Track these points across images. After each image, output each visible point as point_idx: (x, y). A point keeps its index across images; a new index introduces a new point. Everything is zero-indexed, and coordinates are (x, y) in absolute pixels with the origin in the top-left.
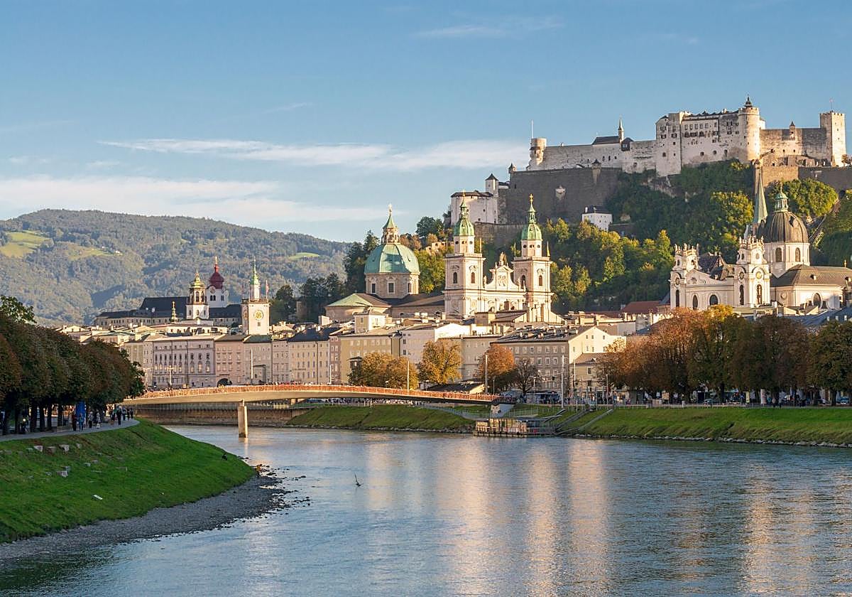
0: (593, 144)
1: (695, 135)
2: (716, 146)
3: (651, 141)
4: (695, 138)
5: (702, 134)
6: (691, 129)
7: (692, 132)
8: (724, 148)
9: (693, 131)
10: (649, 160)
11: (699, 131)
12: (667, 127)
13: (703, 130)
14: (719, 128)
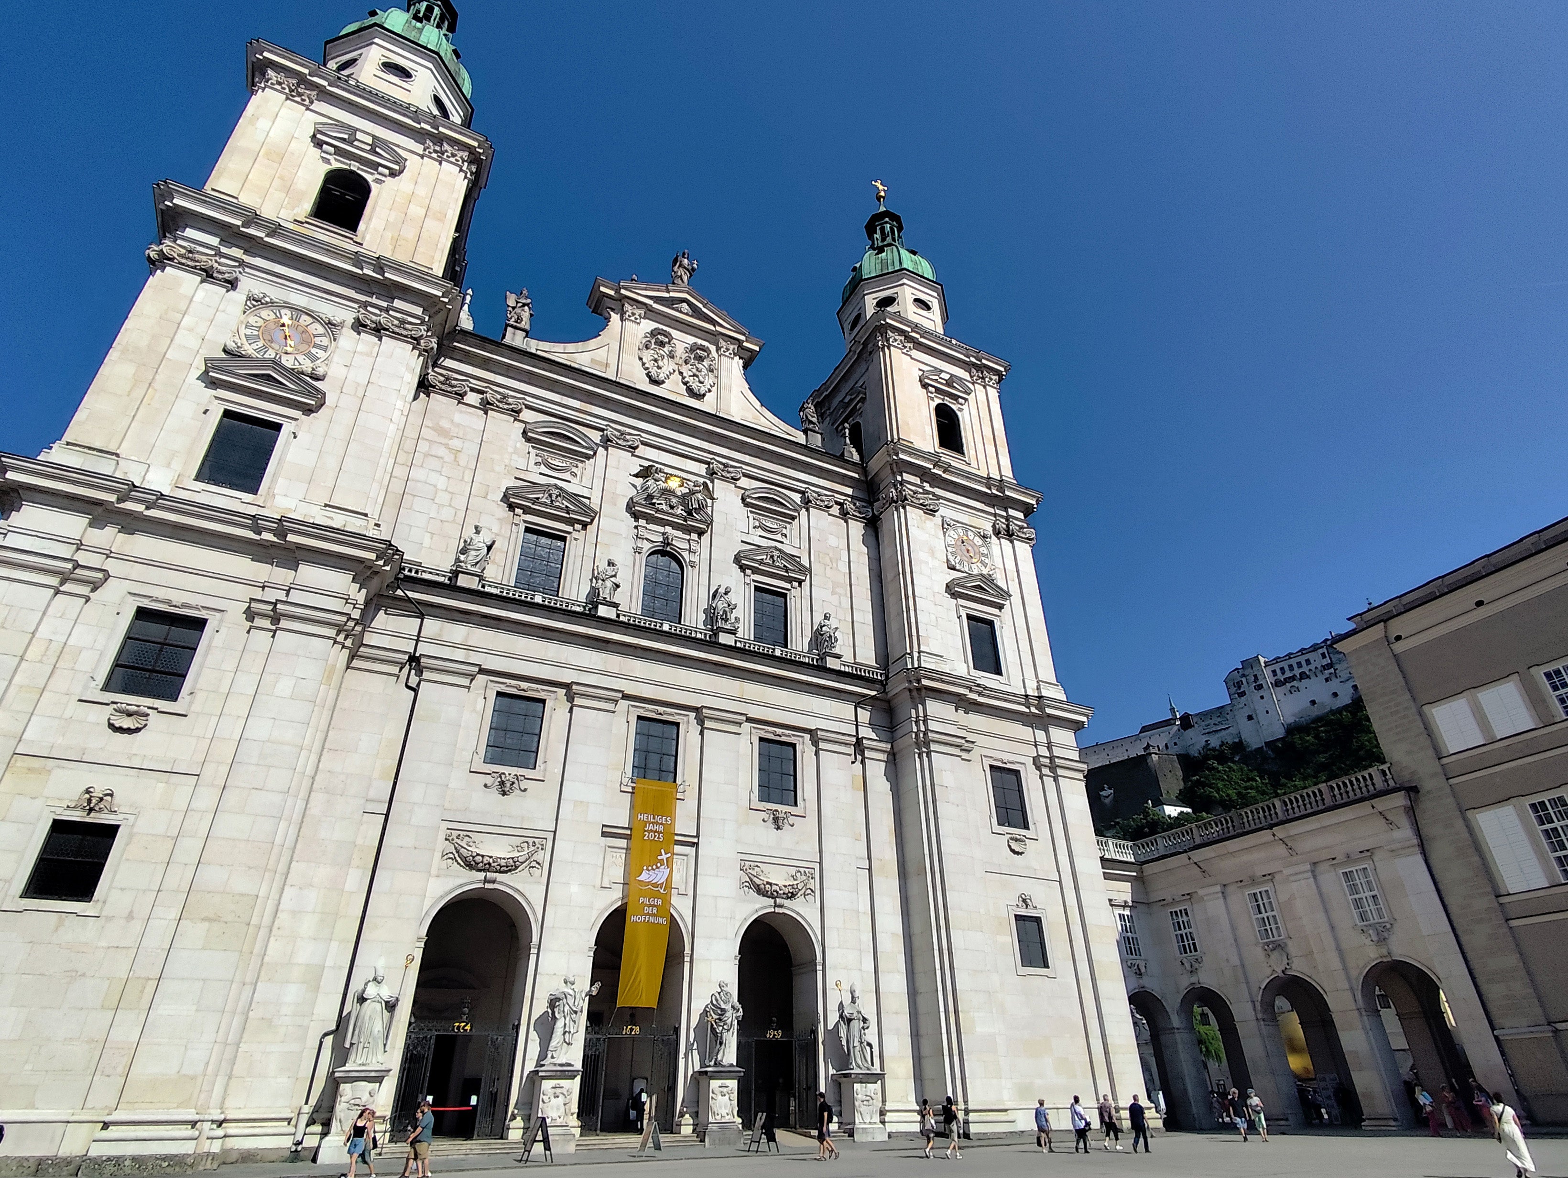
0: (1141, 732)
1: (1293, 678)
2: (1334, 685)
3: (1222, 707)
4: (1295, 683)
5: (1303, 676)
6: (1283, 673)
7: (1285, 676)
8: (1351, 683)
9: (1288, 674)
10: (1227, 731)
11: (1297, 672)
12: (1244, 679)
13: (1305, 669)
14: (1331, 659)
